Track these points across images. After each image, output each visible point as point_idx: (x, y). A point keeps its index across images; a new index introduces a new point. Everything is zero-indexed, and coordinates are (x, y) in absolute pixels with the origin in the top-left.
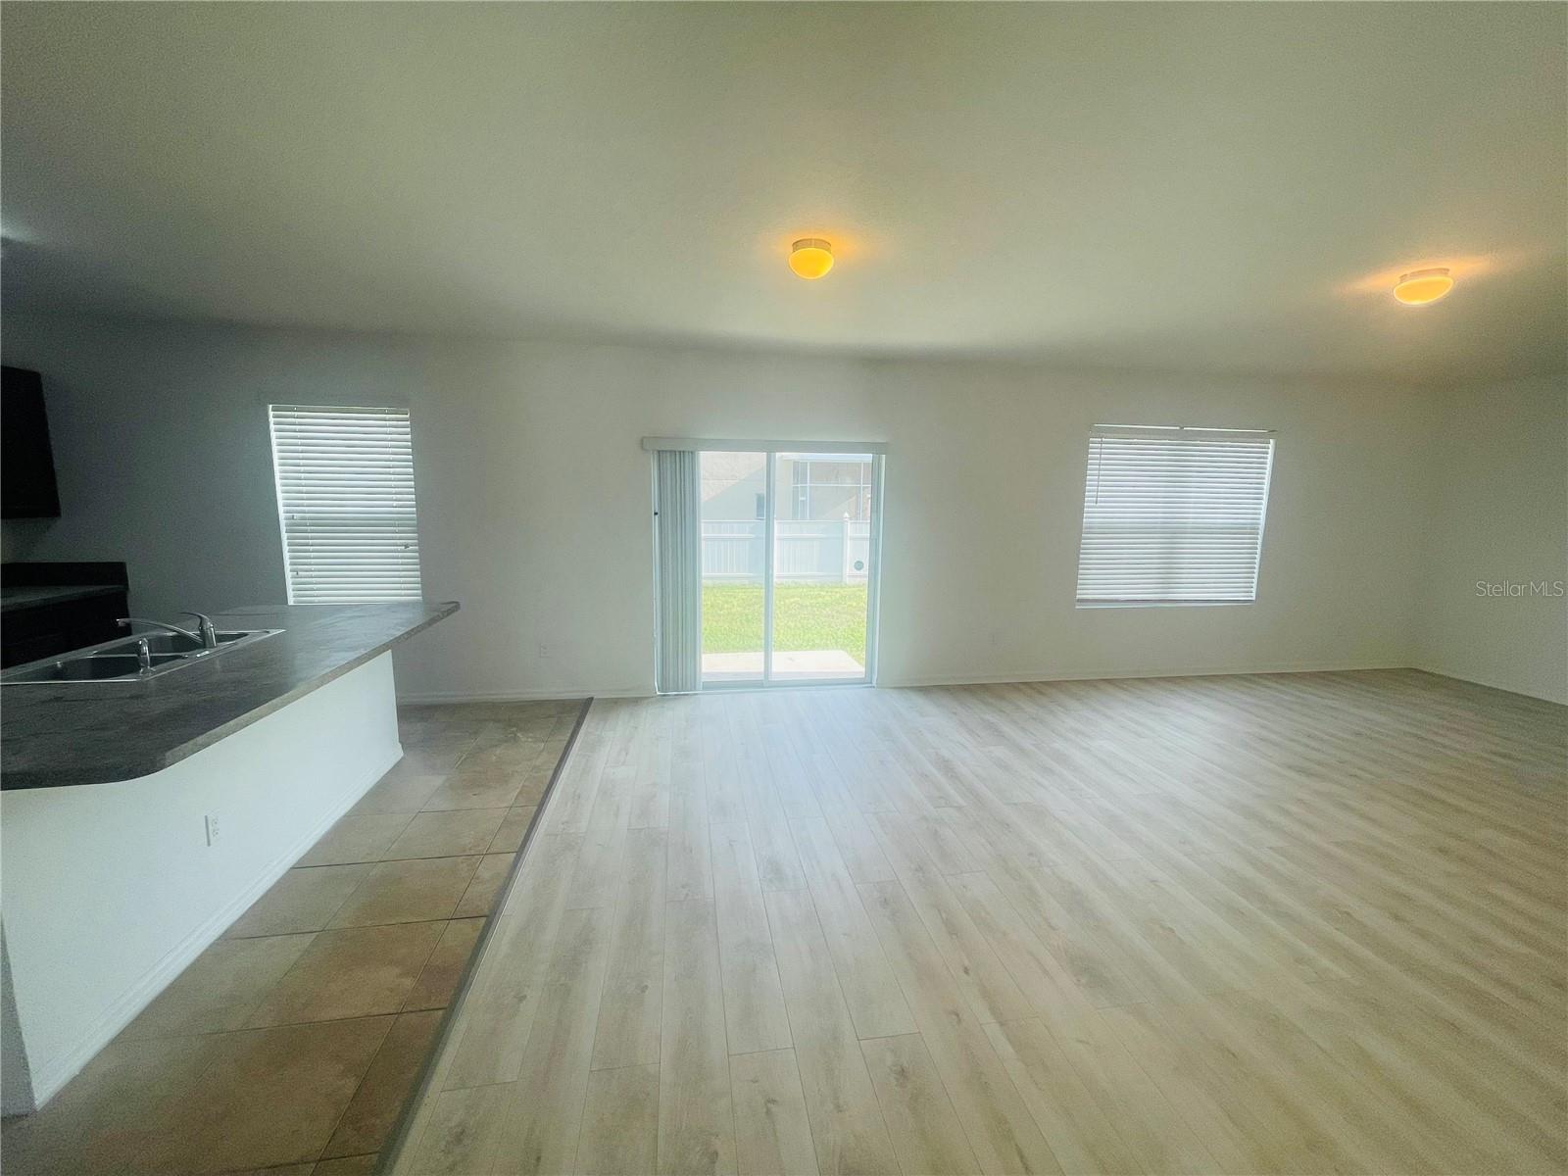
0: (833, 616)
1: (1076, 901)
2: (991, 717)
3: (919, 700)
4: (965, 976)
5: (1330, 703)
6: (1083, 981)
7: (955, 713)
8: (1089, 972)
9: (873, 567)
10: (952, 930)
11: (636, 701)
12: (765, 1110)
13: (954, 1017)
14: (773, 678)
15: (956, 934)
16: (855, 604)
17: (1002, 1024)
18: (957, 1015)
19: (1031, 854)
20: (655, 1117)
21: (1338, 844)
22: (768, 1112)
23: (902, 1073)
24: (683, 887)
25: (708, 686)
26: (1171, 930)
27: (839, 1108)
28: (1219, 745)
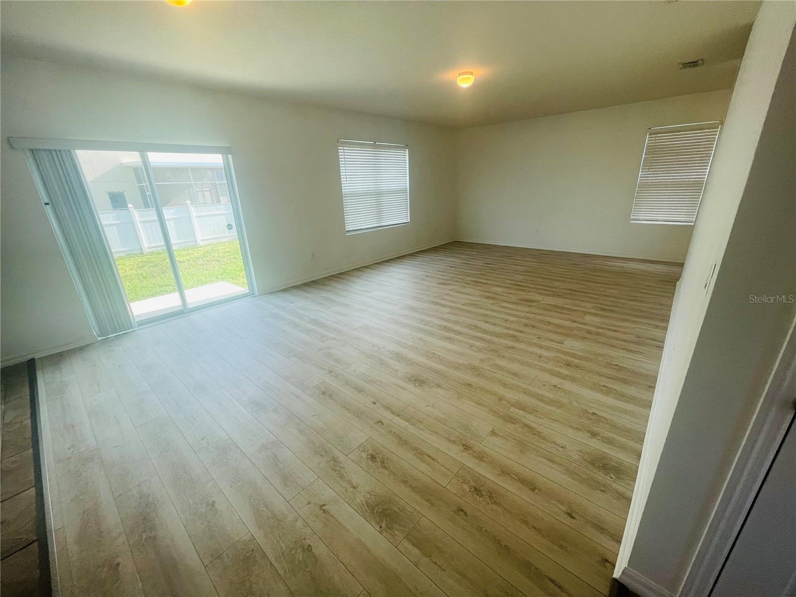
0: (206, 264)
1: (399, 357)
2: (325, 295)
3: (287, 296)
4: (374, 405)
5: (440, 258)
6: (417, 384)
7: (307, 298)
8: (418, 381)
9: (239, 227)
10: (360, 390)
11: (81, 349)
12: (322, 511)
13: (380, 423)
14: (189, 307)
15: (362, 391)
16: (217, 255)
17: (398, 416)
18: (381, 422)
19: (373, 346)
20: (264, 555)
21: (463, 305)
22: (324, 511)
23: (373, 458)
24: (203, 439)
25: (141, 323)
26: (434, 353)
27: (354, 487)
28: (415, 282)
